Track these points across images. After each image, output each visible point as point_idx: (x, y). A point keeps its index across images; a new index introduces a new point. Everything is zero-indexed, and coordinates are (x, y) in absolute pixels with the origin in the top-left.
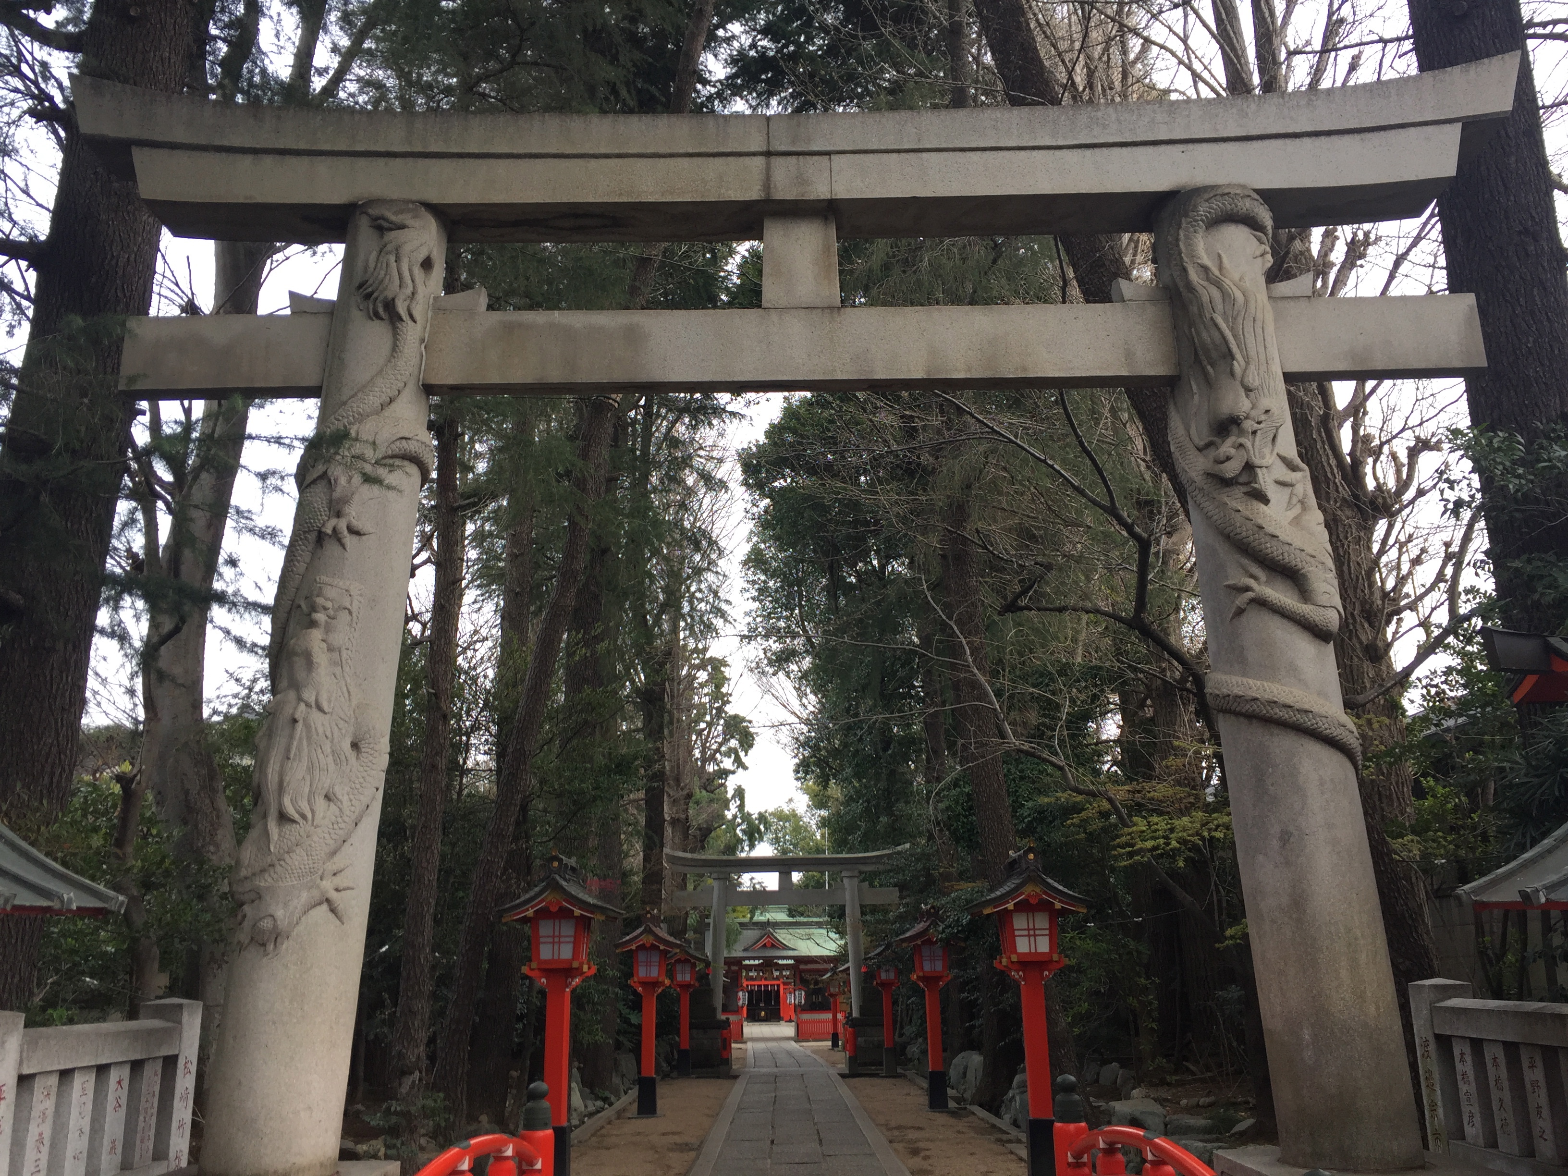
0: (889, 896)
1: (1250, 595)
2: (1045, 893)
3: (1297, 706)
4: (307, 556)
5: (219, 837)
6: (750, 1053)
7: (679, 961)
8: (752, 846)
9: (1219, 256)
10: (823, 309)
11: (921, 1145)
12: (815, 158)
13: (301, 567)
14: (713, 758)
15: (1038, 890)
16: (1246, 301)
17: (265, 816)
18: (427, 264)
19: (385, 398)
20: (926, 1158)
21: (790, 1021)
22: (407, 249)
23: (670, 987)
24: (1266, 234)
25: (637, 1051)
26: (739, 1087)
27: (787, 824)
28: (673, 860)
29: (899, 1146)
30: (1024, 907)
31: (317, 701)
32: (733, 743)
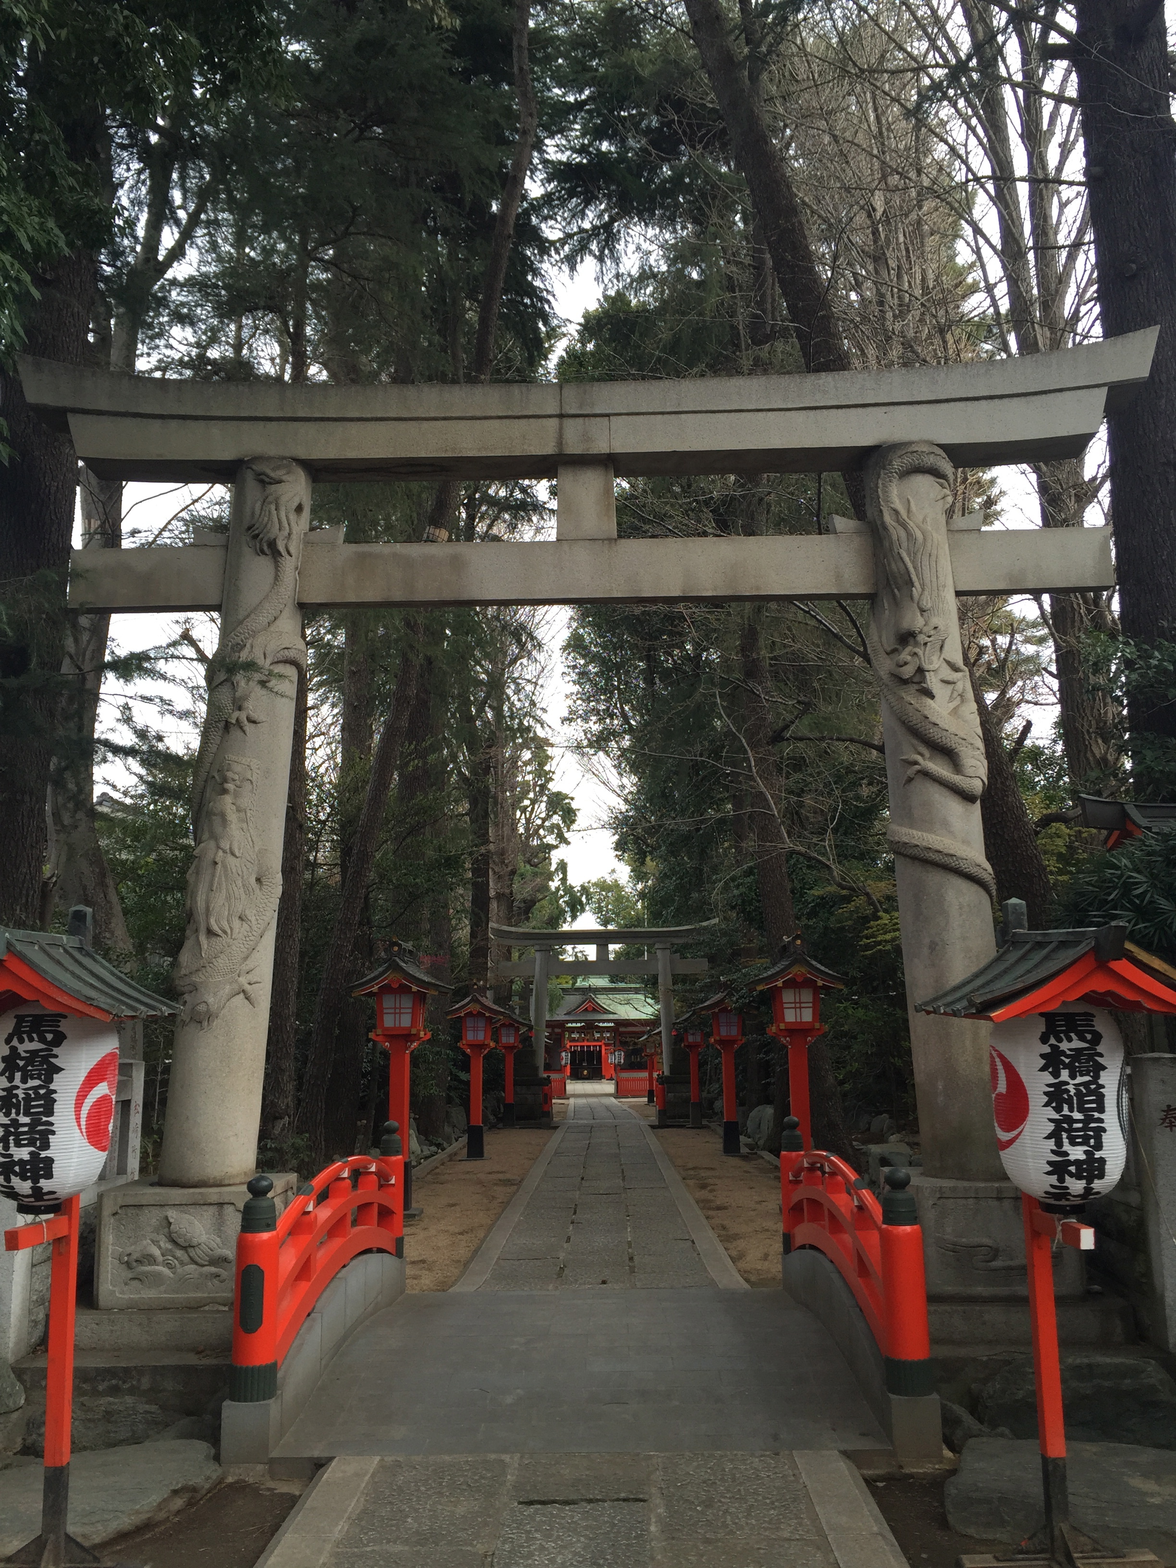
0: (699, 966)
1: (917, 767)
2: (810, 973)
3: (946, 851)
4: (218, 740)
5: (113, 925)
6: (571, 1108)
7: (503, 1025)
8: (574, 917)
9: (908, 501)
10: (603, 540)
11: (710, 1181)
12: (598, 419)
13: (213, 748)
14: (536, 832)
15: (803, 970)
16: (925, 539)
17: (197, 931)
18: (299, 509)
19: (271, 618)
20: (711, 1191)
21: (611, 1079)
22: (283, 500)
23: (495, 1048)
24: (947, 481)
25: (466, 1104)
26: (557, 1136)
27: (610, 894)
28: (499, 933)
29: (691, 1182)
30: (791, 984)
31: (230, 848)
32: (556, 819)
